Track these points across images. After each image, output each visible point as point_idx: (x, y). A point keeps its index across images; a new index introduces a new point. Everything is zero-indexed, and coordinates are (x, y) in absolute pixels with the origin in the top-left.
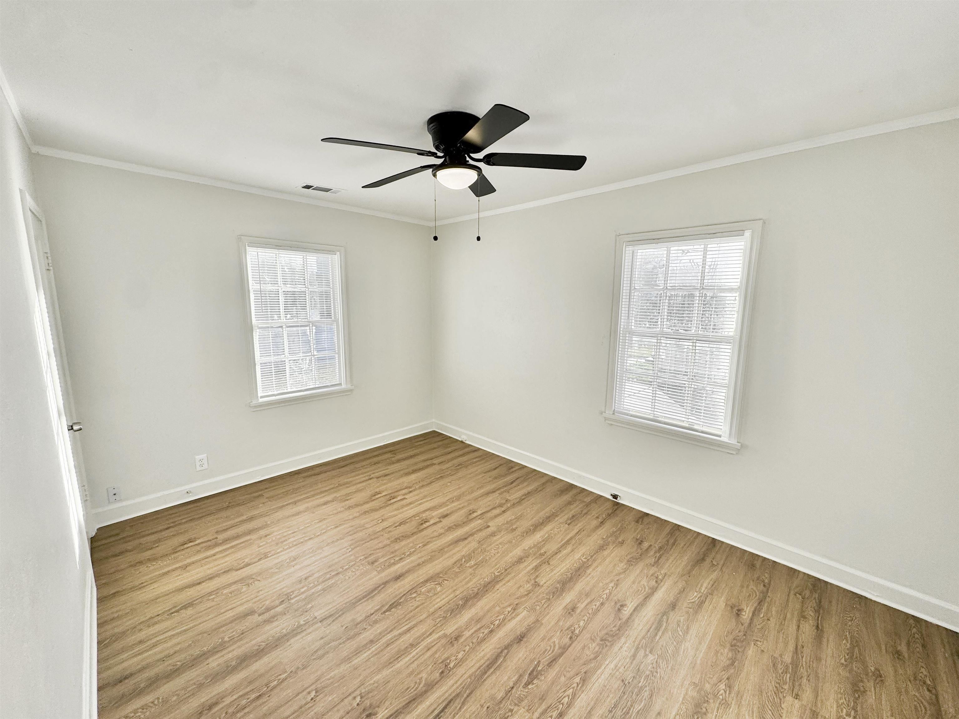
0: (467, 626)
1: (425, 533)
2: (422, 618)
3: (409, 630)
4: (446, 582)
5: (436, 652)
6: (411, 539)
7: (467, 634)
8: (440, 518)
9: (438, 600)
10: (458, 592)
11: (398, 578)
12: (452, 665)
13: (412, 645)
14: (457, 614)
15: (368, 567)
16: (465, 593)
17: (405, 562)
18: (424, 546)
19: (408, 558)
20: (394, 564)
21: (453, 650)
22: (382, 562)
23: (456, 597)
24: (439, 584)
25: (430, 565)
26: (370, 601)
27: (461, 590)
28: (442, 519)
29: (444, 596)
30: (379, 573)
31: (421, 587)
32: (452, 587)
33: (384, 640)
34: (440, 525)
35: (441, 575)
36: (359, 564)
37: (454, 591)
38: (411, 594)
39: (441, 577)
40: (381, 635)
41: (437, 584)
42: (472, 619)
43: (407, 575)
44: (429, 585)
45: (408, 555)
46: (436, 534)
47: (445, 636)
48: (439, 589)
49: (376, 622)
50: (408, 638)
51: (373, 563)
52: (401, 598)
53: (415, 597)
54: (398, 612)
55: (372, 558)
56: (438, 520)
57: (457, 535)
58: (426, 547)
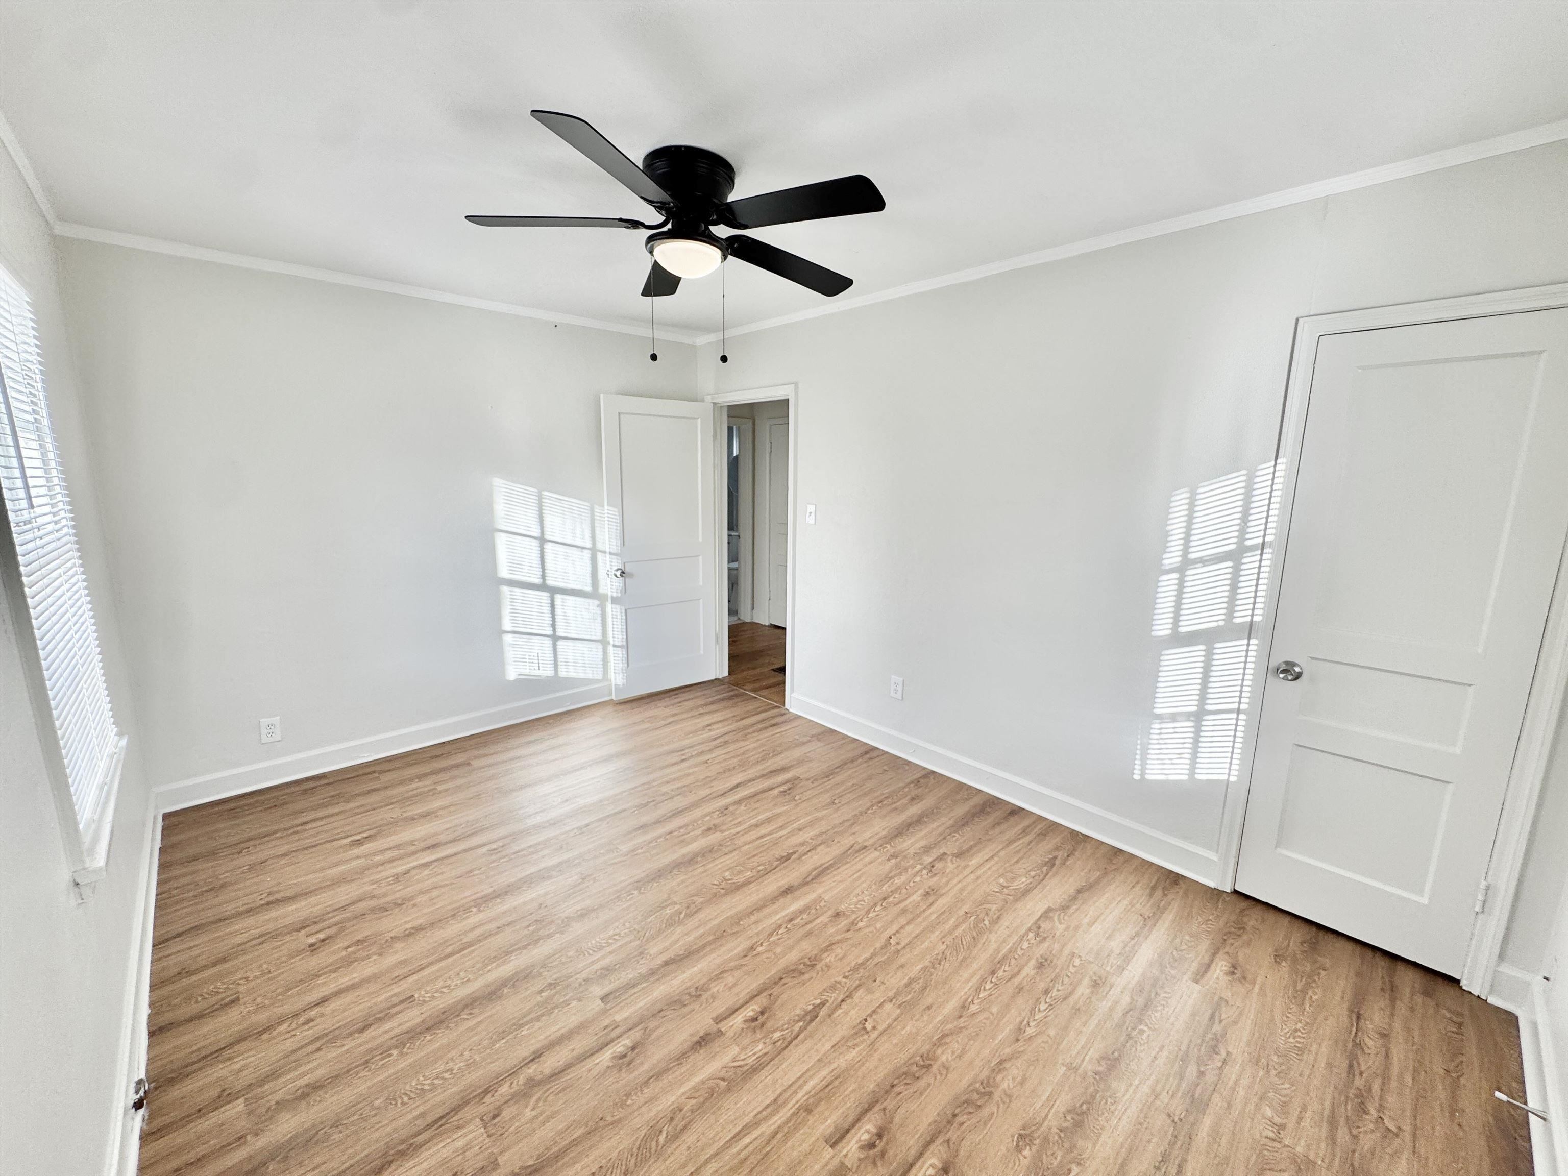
0: (695, 839)
1: (754, 984)
2: (747, 846)
3: (762, 837)
4: (716, 882)
5: (731, 821)
6: (782, 963)
7: (699, 831)
8: (720, 1033)
9: (728, 862)
10: (701, 870)
11: (788, 891)
12: (717, 813)
13: (757, 826)
14: (707, 847)
15: (842, 907)
16: (690, 869)
17: (783, 914)
18: (752, 948)
19: (779, 922)
20: (801, 912)
21: (716, 822)
22: (822, 914)
23: (704, 865)
24: (725, 880)
25: (740, 908)
26: (818, 864)
27: (696, 872)
28: (715, 1028)
29: (719, 866)
30: (820, 899)
31: (751, 877)
32: (708, 876)
33: (789, 829)
34: (720, 1007)
35: (723, 891)
36: (859, 913)
37: (705, 871)
38: (765, 869)
39: (723, 889)
40: (792, 833)
41: (730, 880)
42: (689, 843)
43: (776, 894)
44: (740, 879)
45: (780, 927)
46: (730, 979)
47: (722, 831)
48: (727, 874)
49: (802, 844)
50: (763, 831)
51: (837, 915)
52: (776, 867)
53: (759, 866)
54: (779, 852)
55: (844, 923)
56: (724, 1026)
57: (684, 972)
58: (749, 943)
